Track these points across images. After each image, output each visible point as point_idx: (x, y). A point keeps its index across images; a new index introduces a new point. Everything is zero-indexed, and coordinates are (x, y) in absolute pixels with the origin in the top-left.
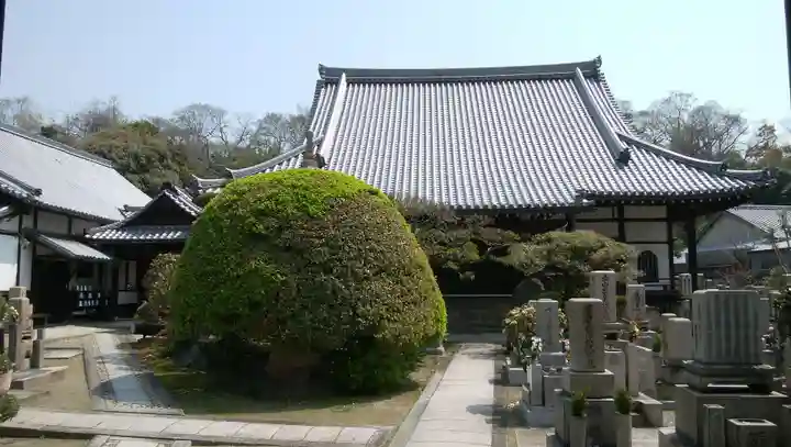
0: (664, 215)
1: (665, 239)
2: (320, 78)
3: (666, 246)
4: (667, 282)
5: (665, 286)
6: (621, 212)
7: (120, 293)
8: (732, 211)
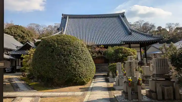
0: (139, 46)
1: (140, 51)
2: (62, 17)
3: (140, 52)
4: (140, 60)
5: (140, 61)
6: (130, 45)
7: (17, 67)
8: (152, 45)
